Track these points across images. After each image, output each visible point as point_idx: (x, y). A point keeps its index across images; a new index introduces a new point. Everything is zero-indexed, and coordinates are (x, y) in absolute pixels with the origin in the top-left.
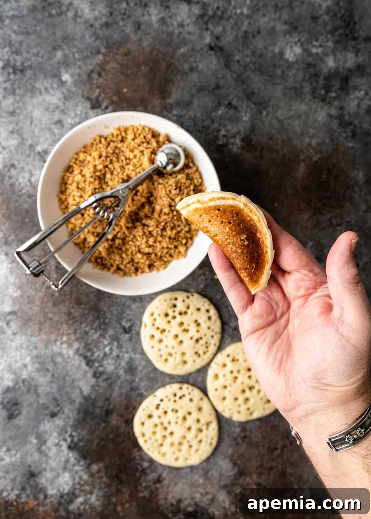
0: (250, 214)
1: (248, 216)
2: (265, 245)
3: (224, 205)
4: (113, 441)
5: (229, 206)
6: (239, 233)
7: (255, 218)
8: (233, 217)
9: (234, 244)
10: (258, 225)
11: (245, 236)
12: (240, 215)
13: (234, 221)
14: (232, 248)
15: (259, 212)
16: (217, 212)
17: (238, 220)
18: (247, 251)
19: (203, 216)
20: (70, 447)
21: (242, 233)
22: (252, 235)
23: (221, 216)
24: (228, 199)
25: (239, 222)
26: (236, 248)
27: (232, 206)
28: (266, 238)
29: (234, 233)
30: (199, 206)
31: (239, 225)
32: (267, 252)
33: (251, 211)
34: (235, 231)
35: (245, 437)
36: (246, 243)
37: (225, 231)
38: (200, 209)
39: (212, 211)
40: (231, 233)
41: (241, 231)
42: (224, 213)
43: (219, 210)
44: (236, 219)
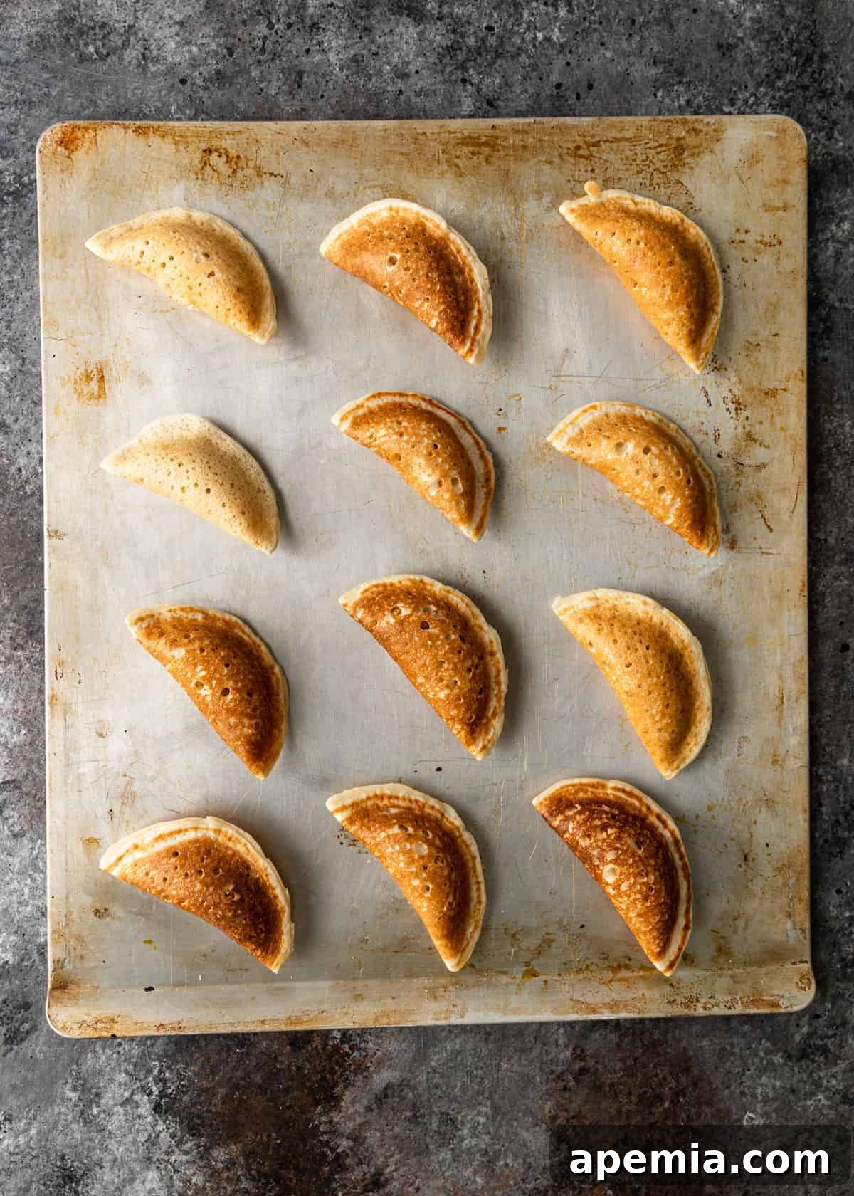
0: (231, 844)
1: (227, 848)
2: (270, 886)
3: (181, 844)
4: (262, 1089)
5: (190, 842)
6: (220, 884)
7: (240, 848)
8: (202, 861)
9: (216, 905)
10: (248, 858)
11: (231, 887)
12: (213, 851)
13: (205, 867)
14: (215, 914)
15: (242, 836)
16: (173, 860)
17: (213, 861)
18: (242, 910)
19: (152, 873)
20: (157, 1108)
21: (225, 884)
22: (243, 880)
23: (183, 866)
24: (186, 830)
25: (214, 865)
26: (223, 912)
27: (196, 841)
28: (267, 876)
29: (211, 889)
30: (138, 855)
31: (216, 871)
32: (276, 897)
33: (230, 839)
34: (213, 883)
35: (583, 1071)
36: (237, 897)
37: (196, 889)
38: (143, 861)
39: (164, 862)
40: (207, 890)
41: (223, 880)
42: (186, 858)
43: (176, 854)
44: (209, 861)
